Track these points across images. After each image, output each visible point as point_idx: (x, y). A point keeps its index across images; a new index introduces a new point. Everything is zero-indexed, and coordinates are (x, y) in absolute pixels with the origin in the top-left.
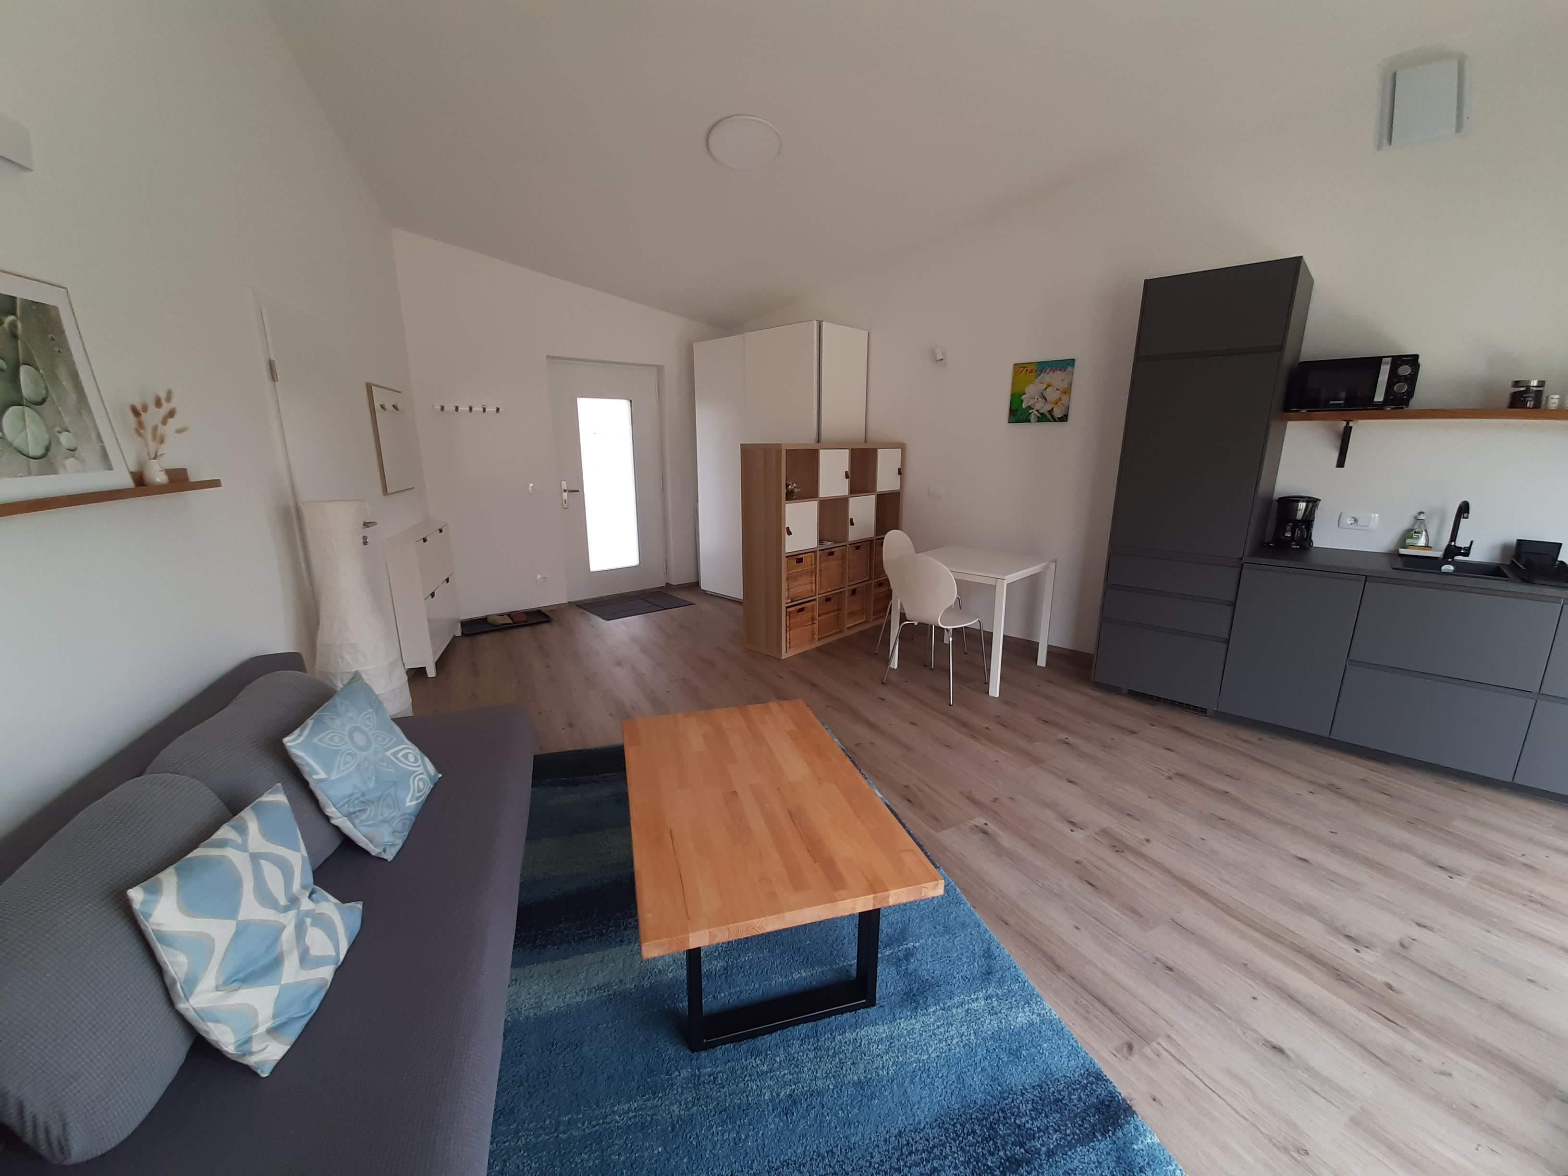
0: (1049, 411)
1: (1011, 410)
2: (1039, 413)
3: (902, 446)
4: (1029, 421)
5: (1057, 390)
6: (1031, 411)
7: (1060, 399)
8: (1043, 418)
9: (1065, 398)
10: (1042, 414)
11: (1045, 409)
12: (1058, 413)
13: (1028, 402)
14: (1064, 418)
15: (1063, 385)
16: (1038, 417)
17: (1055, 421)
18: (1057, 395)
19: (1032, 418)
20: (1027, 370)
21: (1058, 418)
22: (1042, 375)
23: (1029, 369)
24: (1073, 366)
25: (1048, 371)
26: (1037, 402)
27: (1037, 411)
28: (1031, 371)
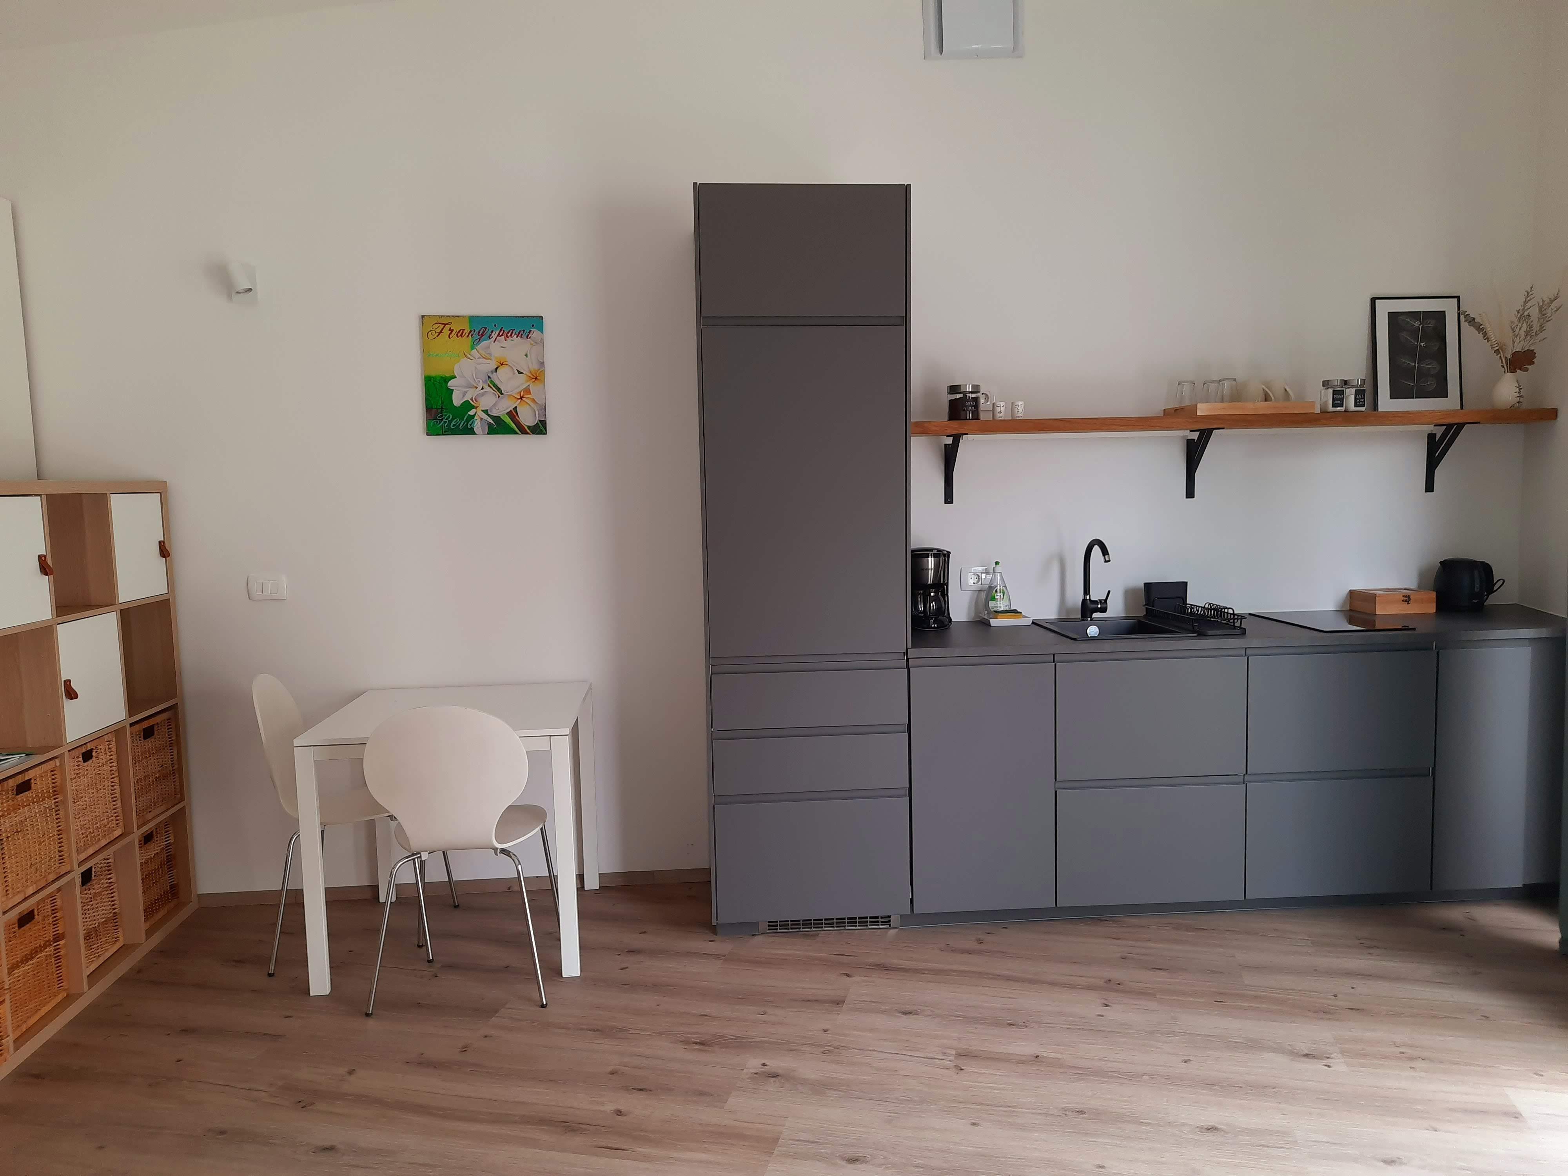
0: (510, 414)
1: (429, 409)
2: (489, 415)
3: (160, 489)
4: (471, 431)
5: (520, 373)
6: (471, 413)
7: (527, 391)
8: (497, 427)
9: (534, 388)
10: (497, 419)
11: (502, 409)
12: (527, 418)
13: (465, 393)
14: (540, 428)
15: (528, 365)
16: (489, 424)
17: (524, 432)
18: (521, 382)
19: (477, 426)
20: (451, 330)
21: (529, 427)
22: (484, 343)
23: (456, 329)
24: (541, 330)
25: (494, 335)
26: (483, 395)
27: (485, 412)
28: (460, 334)
